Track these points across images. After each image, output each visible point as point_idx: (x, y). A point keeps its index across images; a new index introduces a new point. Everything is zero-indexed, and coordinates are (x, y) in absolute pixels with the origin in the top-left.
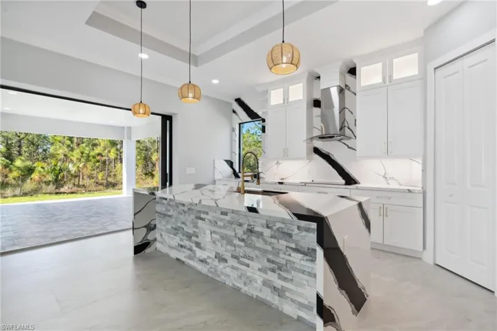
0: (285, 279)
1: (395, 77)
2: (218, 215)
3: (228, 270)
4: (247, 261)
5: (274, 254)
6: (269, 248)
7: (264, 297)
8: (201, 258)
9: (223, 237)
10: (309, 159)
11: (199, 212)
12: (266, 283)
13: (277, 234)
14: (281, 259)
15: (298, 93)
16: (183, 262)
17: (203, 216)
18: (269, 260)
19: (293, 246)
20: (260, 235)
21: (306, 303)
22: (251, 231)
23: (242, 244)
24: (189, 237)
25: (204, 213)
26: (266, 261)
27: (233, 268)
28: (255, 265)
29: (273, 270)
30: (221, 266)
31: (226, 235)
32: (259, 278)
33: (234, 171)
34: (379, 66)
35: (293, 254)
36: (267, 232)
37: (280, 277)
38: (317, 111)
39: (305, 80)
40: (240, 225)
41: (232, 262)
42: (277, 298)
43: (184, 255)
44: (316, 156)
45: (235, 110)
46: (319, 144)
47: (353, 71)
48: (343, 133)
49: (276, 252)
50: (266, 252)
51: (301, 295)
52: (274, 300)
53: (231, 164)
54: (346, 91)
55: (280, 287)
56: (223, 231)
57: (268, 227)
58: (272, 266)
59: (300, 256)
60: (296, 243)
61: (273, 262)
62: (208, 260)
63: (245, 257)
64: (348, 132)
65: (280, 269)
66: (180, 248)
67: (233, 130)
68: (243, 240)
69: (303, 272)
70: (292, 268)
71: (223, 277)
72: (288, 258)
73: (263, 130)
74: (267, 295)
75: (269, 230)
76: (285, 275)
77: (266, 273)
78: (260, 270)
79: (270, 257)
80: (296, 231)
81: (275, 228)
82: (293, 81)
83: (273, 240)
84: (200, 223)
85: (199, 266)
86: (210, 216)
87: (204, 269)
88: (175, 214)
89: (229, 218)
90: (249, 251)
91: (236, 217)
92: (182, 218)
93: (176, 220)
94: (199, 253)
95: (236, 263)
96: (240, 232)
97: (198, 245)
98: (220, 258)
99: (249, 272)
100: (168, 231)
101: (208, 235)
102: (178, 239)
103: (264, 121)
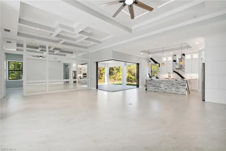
0: (179, 89)
1: (193, 58)
2: (165, 82)
6: (176, 86)
9: (166, 86)
10: (173, 73)
12: (176, 91)
14: (179, 87)
15: (170, 59)
16: (156, 91)
20: (174, 84)
22: (172, 84)
24: (158, 87)
26: (175, 88)
29: (177, 89)
30: (166, 90)
32: (174, 90)
33: (150, 76)
34: (190, 55)
36: (176, 84)
38: (175, 63)
39: (172, 56)
41: (168, 89)
44: (174, 73)
46: (175, 70)
47: (184, 55)
48: (181, 67)
52: (177, 93)
53: (149, 74)
54: (182, 59)
64: (182, 68)
67: (149, 66)
69: (182, 88)
71: (167, 92)
73: (159, 66)
74: (176, 92)
82: (169, 56)
84: (161, 84)
85: (161, 91)
86: (163, 83)
87: (162, 91)
88: (154, 83)
89: (168, 82)
90: (172, 87)
91: (169, 82)
92: (156, 84)
93: (154, 84)
94: (160, 89)
95: (169, 89)
96: (170, 84)
97: (160, 88)
98: (166, 89)
99: (172, 90)
100: (151, 86)
101: (163, 86)
102: (154, 88)
103: (159, 64)
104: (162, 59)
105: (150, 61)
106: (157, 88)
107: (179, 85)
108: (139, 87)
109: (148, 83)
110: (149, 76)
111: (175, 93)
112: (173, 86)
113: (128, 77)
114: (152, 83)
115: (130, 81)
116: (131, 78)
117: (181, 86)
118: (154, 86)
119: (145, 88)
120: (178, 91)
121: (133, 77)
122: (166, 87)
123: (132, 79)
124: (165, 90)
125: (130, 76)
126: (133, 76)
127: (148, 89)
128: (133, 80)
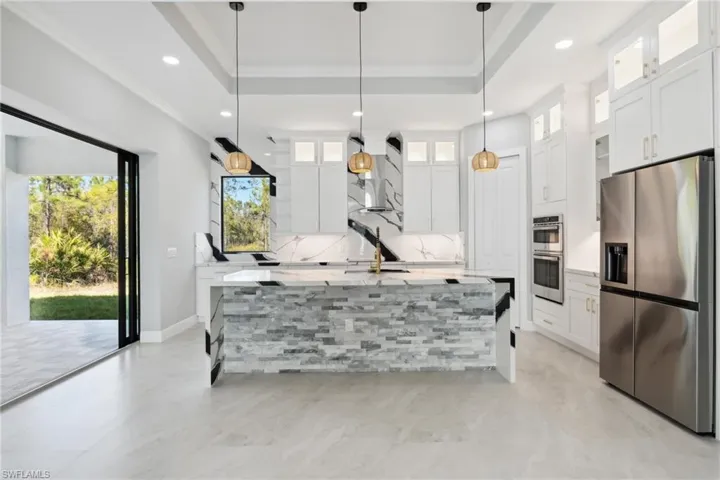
0: (453, 341)
2: (365, 298)
3: (381, 356)
4: (407, 338)
5: (441, 323)
6: (435, 319)
7: (430, 365)
8: (336, 356)
9: (372, 322)
11: (332, 300)
12: (431, 353)
13: (444, 304)
14: (449, 324)
15: (336, 153)
16: (298, 371)
17: (336, 304)
18: (434, 330)
19: (460, 310)
20: (424, 309)
21: (472, 353)
22: (412, 307)
23: (402, 322)
24: (309, 335)
25: (339, 300)
26: (431, 331)
27: (389, 350)
28: (419, 339)
29: (440, 338)
30: (371, 355)
31: (377, 318)
32: (424, 350)
33: (215, 251)
34: (424, 145)
35: (460, 317)
36: (432, 305)
37: (448, 341)
40: (399, 304)
41: (386, 345)
42: (444, 361)
43: (299, 362)
45: (216, 154)
46: (357, 217)
49: (443, 320)
50: (431, 322)
51: (469, 349)
52: (443, 363)
55: (447, 350)
56: (374, 315)
57: (433, 299)
58: (439, 333)
59: (467, 317)
60: (462, 307)
61: (440, 330)
62: (349, 355)
63: (406, 334)
65: (447, 334)
66: (289, 356)
67: (213, 186)
68: (403, 319)
69: (470, 330)
70: (459, 329)
71: (374, 366)
72: (456, 322)
73: (273, 191)
74: (435, 362)
75: (435, 303)
76: (452, 337)
77: (432, 342)
78: (425, 342)
79: (436, 326)
80: (463, 297)
81: (440, 299)
83: (439, 310)
84: (332, 313)
85: (333, 366)
86: (351, 302)
87: (342, 366)
88: (276, 311)
89: (382, 299)
90: (411, 329)
91: (392, 297)
92: (294, 313)
93: (279, 318)
94: (330, 351)
95: (392, 345)
96: (398, 311)
97: (329, 341)
98: (369, 346)
99: (411, 348)
100: (257, 339)
101: (350, 324)
102: (283, 345)
103: (273, 179)
104: (289, 153)
105: (213, 157)
106: (307, 344)
107: (449, 311)
108: (144, 336)
109: (228, 309)
110: (210, 250)
111: (428, 372)
112: (416, 322)
113: (61, 254)
114: (267, 309)
115: (74, 276)
116: (82, 258)
117: (464, 320)
118: (278, 334)
119: (208, 364)
120: (447, 355)
121: (98, 254)
122: (371, 335)
123: (87, 267)
124: (364, 353)
125: (75, 248)
126: (94, 245)
127: (226, 367)
128: (99, 268)
